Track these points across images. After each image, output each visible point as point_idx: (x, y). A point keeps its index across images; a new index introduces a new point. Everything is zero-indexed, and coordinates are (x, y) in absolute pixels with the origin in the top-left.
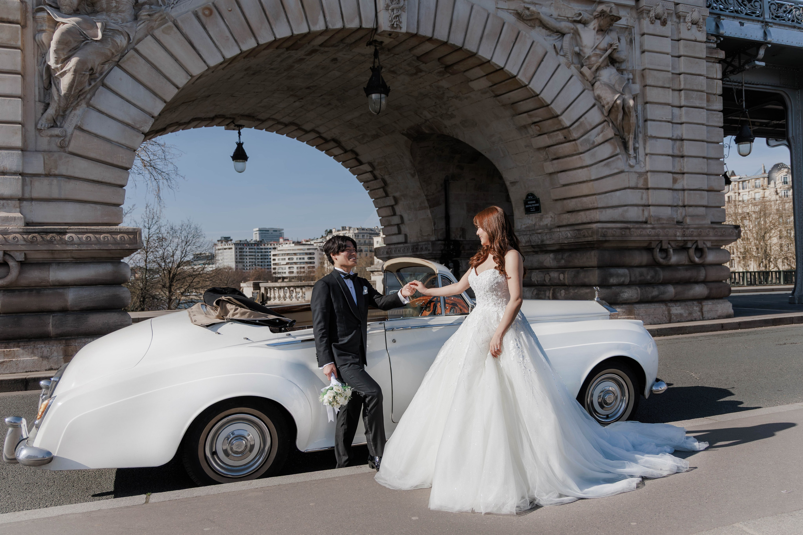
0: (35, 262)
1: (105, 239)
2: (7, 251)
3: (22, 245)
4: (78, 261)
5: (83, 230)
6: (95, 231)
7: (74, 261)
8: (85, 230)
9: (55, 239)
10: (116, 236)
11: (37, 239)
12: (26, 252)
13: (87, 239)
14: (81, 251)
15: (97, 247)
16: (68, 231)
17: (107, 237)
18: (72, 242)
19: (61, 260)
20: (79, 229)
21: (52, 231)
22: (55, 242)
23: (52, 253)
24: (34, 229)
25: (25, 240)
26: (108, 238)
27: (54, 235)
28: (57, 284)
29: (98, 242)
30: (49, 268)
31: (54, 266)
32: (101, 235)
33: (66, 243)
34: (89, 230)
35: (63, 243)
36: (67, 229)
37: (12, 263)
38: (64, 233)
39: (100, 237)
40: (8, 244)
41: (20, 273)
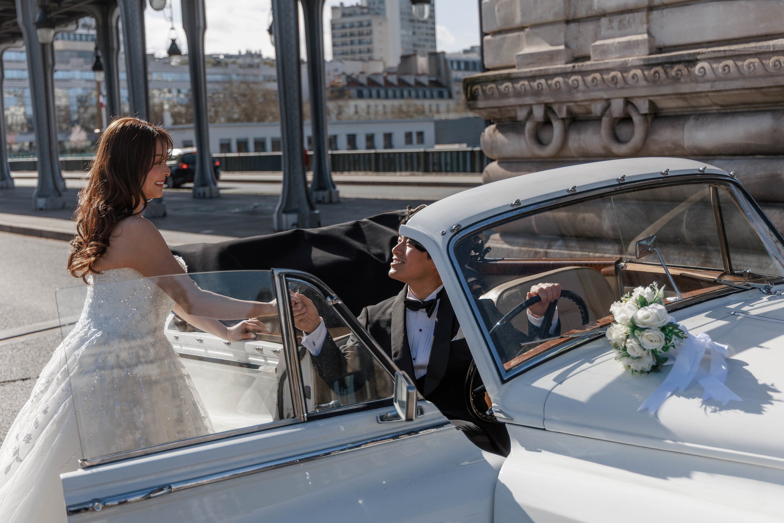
0: (673, 114)
1: (749, 68)
2: (630, 98)
3: (643, 87)
4: (728, 111)
5: (719, 55)
6: (736, 53)
7: (723, 111)
8: (722, 54)
9: (682, 75)
10: (768, 61)
11: (660, 77)
12: (651, 98)
13: (724, 70)
14: (720, 94)
15: (739, 84)
16: (699, 57)
17: (753, 63)
18: (703, 78)
19: (704, 109)
20: (714, 52)
21: (679, 59)
22: (682, 80)
23: (685, 99)
24: (657, 58)
25: (646, 78)
26: (754, 66)
27: (681, 67)
28: (695, 152)
29: (742, 76)
30: (684, 125)
31: (691, 122)
32: (744, 60)
33: (696, 80)
34: (728, 54)
35: (692, 81)
36: (698, 54)
37: (636, 118)
38: (691, 62)
39: (743, 65)
40: (627, 86)
41: (648, 133)
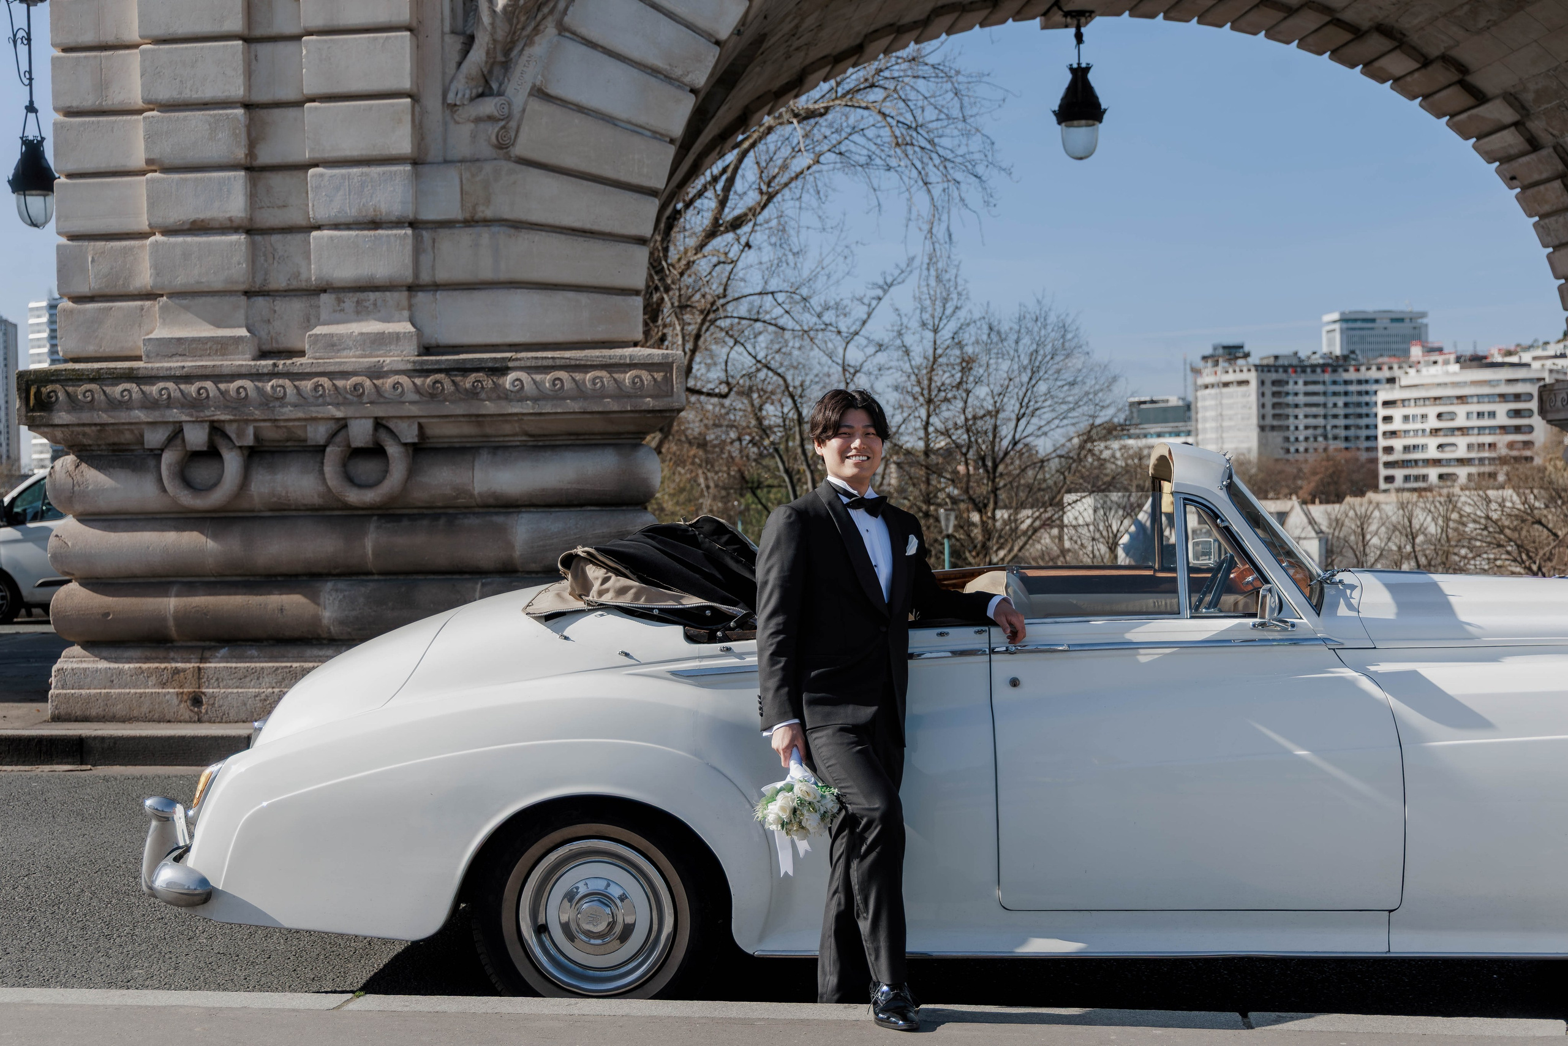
0: (446, 445)
1: (595, 384)
2: (383, 418)
3: (412, 403)
4: (540, 443)
5: (545, 363)
6: (573, 362)
7: (531, 443)
8: (550, 363)
9: (482, 387)
10: (622, 376)
11: (443, 389)
12: (422, 420)
13: (554, 385)
14: (542, 418)
15: (577, 406)
16: (511, 364)
17: (601, 378)
18: (519, 395)
19: (501, 439)
20: (537, 358)
21: (476, 365)
22: (483, 395)
23: (479, 424)
24: (438, 362)
25: (417, 389)
26: (602, 382)
27: (480, 375)
28: (491, 501)
29: (580, 393)
30: (473, 462)
31: (485, 456)
32: (587, 373)
33: (506, 396)
34: (558, 362)
35: (499, 398)
36: (510, 359)
37: (393, 450)
38: (501, 370)
39: (584, 380)
40: (383, 400)
41: (412, 472)
